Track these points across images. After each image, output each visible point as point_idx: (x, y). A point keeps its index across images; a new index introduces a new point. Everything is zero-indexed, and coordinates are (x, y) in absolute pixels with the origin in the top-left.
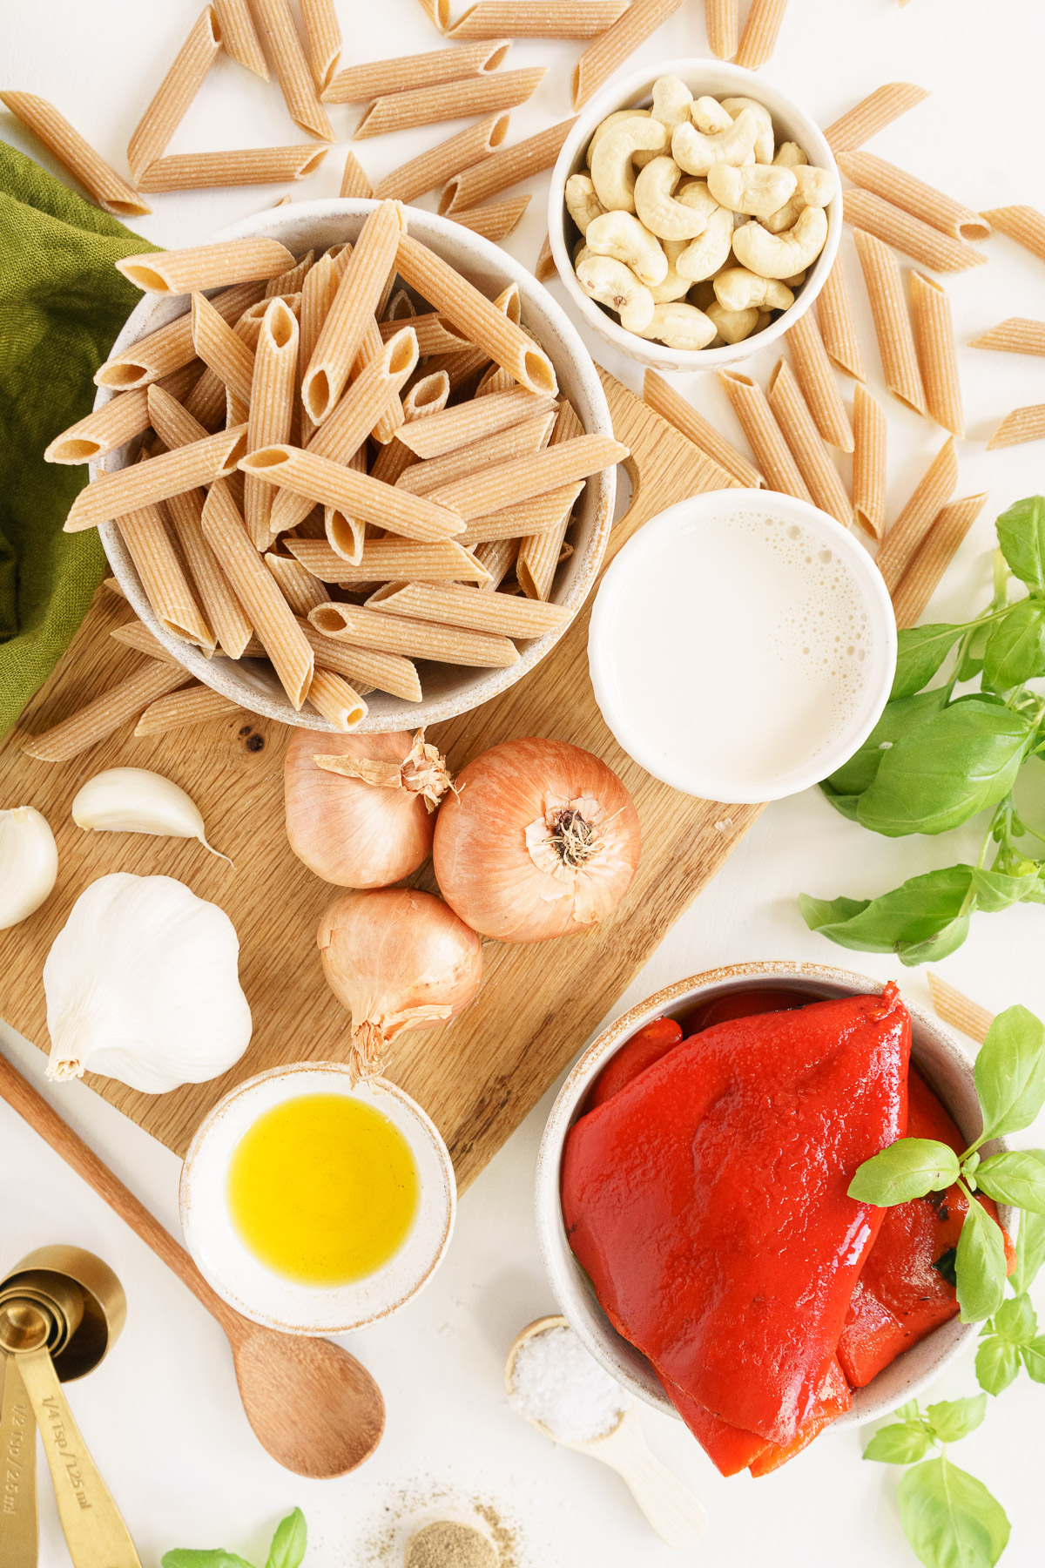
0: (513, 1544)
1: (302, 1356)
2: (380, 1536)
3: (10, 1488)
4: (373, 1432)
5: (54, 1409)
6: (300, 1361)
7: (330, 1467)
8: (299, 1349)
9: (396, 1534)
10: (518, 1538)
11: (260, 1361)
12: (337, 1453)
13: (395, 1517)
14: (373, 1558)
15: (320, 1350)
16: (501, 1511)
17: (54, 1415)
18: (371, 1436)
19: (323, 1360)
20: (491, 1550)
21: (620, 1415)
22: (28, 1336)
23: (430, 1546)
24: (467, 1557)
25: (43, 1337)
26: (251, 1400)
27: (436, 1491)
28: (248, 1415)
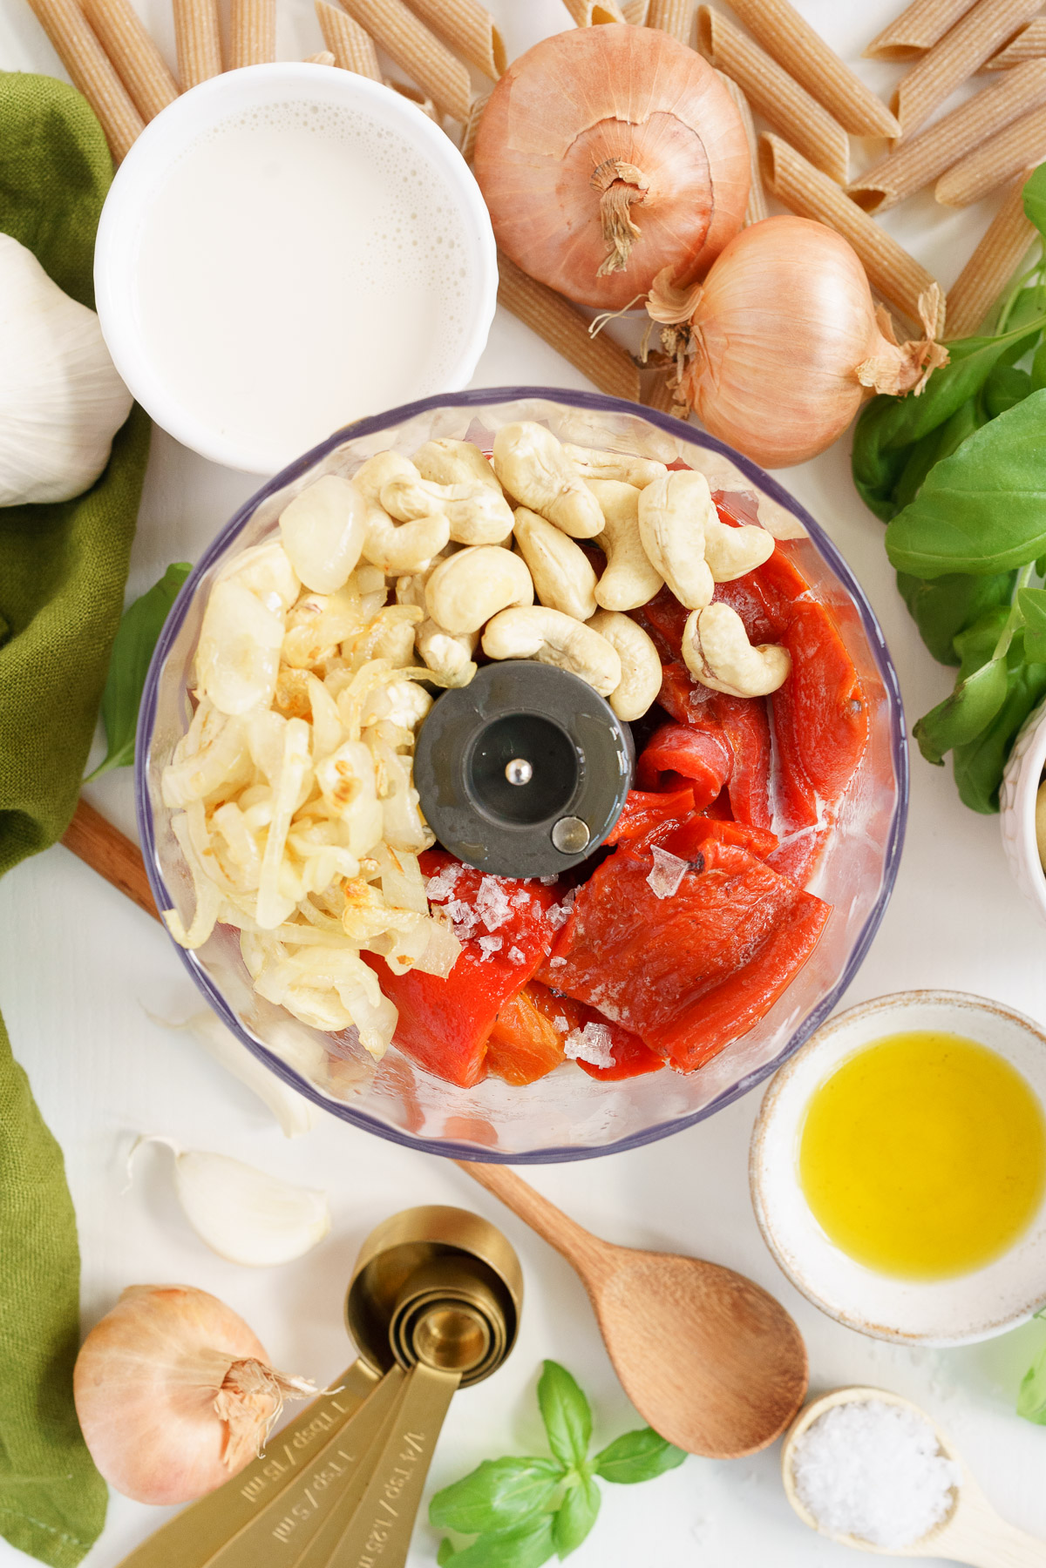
1: (679, 1294)
4: (791, 1384)
6: (677, 1302)
7: (740, 1440)
8: (676, 1283)
11: (626, 1307)
15: (705, 1281)
18: (790, 1390)
19: (708, 1295)
21: (952, 1492)
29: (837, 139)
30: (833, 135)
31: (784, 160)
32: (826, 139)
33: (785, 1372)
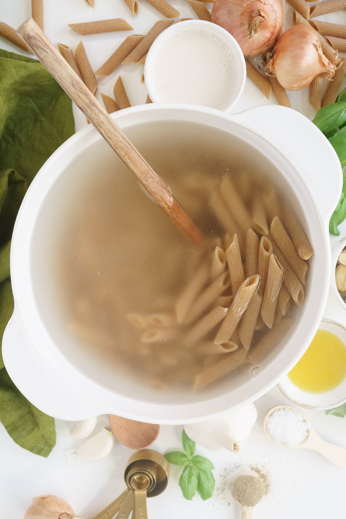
0: (267, 478)
2: (220, 485)
9: (226, 483)
13: (224, 478)
20: (260, 482)
21: (308, 431)
23: (239, 485)
27: (236, 466)
29: (307, 7)
30: (306, 6)
31: (298, 19)
32: (304, 7)
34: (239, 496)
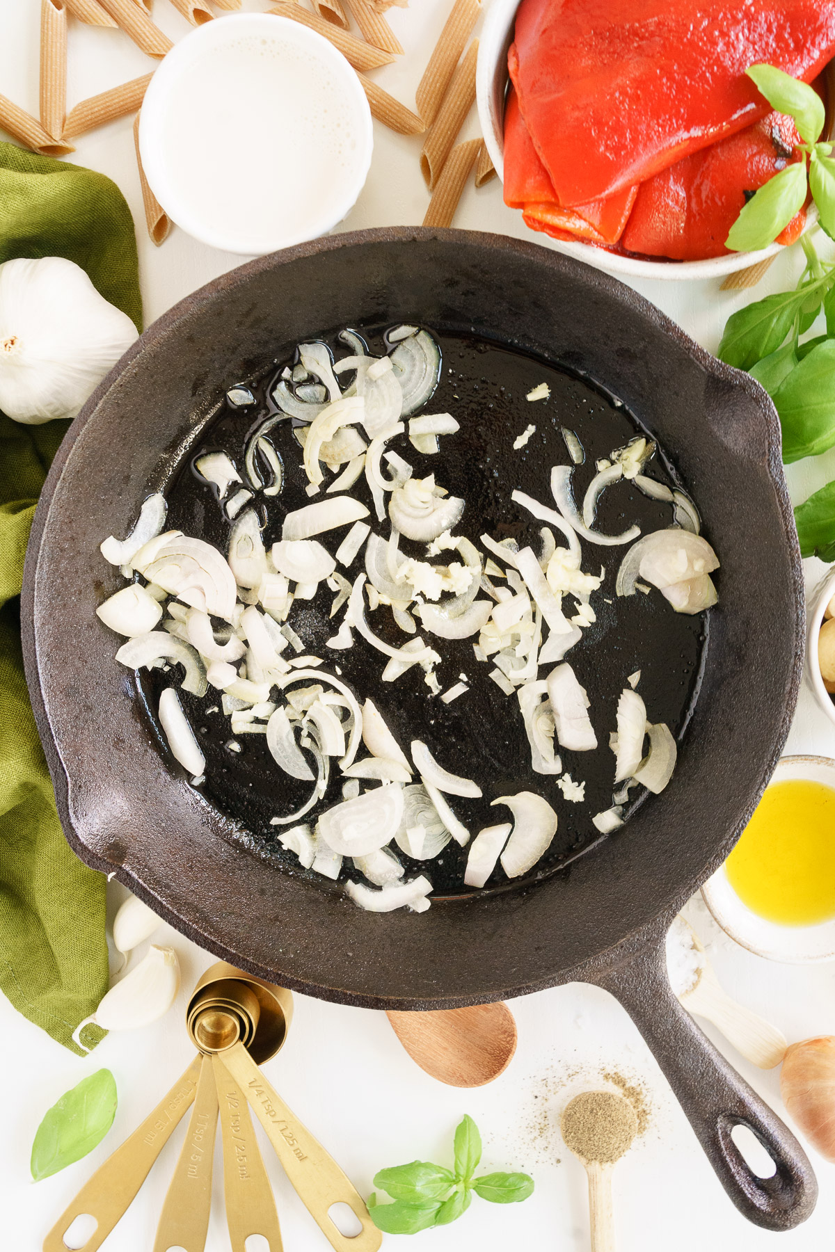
0: (641, 1097)
2: (536, 1119)
3: (241, 1160)
4: (509, 1039)
5: (258, 1089)
7: (483, 1075)
9: (548, 1114)
10: (644, 1091)
12: (485, 1063)
13: (544, 1101)
14: (535, 1138)
16: (625, 1074)
17: (260, 1093)
18: (508, 1043)
20: (626, 1106)
21: (698, 972)
22: (223, 1038)
23: (578, 1115)
24: (610, 1116)
25: (235, 1035)
26: (407, 1039)
27: (570, 1072)
28: (408, 1052)
33: (505, 1032)
34: (579, 1141)
